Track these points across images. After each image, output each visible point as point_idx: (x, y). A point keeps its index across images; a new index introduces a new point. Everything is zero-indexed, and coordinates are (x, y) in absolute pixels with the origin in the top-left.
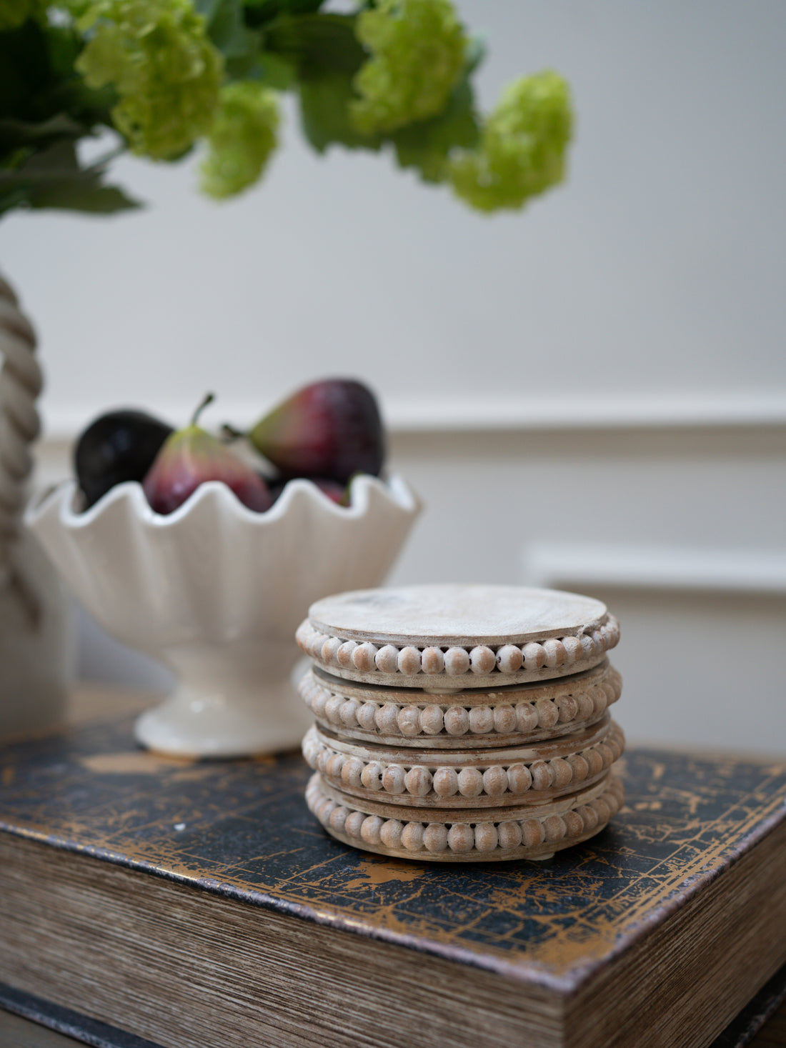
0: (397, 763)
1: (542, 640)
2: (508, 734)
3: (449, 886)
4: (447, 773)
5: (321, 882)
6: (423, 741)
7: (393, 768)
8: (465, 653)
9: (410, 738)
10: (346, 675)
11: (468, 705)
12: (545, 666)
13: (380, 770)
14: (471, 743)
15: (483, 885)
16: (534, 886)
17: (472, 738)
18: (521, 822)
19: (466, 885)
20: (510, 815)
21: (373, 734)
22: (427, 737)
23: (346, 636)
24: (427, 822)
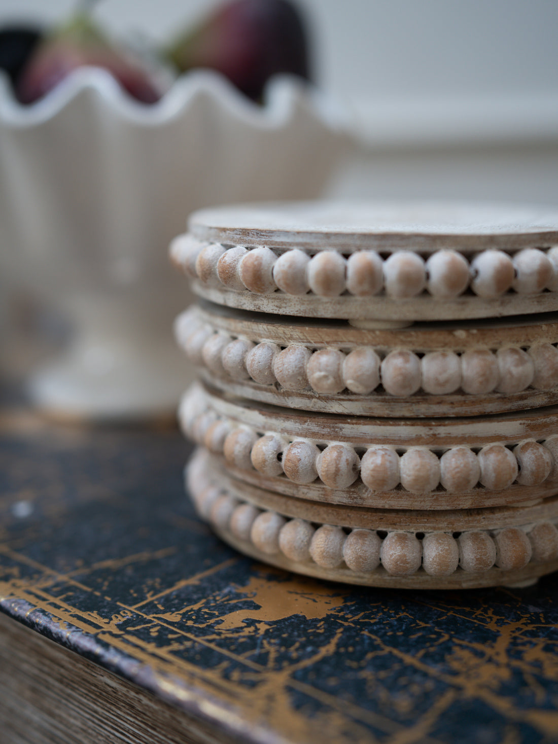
0: (305, 436)
1: (545, 245)
2: (483, 397)
3: (380, 634)
4: (383, 456)
5: (184, 615)
6: (346, 404)
7: (299, 443)
8: (418, 260)
9: (327, 399)
10: (232, 301)
11: (420, 349)
12: (546, 290)
13: (280, 446)
14: (423, 409)
15: (436, 633)
16: (519, 641)
17: (425, 401)
18: (495, 532)
19: (408, 632)
20: (479, 521)
21: (271, 391)
22: (353, 397)
23: (232, 239)
24: (350, 527)
